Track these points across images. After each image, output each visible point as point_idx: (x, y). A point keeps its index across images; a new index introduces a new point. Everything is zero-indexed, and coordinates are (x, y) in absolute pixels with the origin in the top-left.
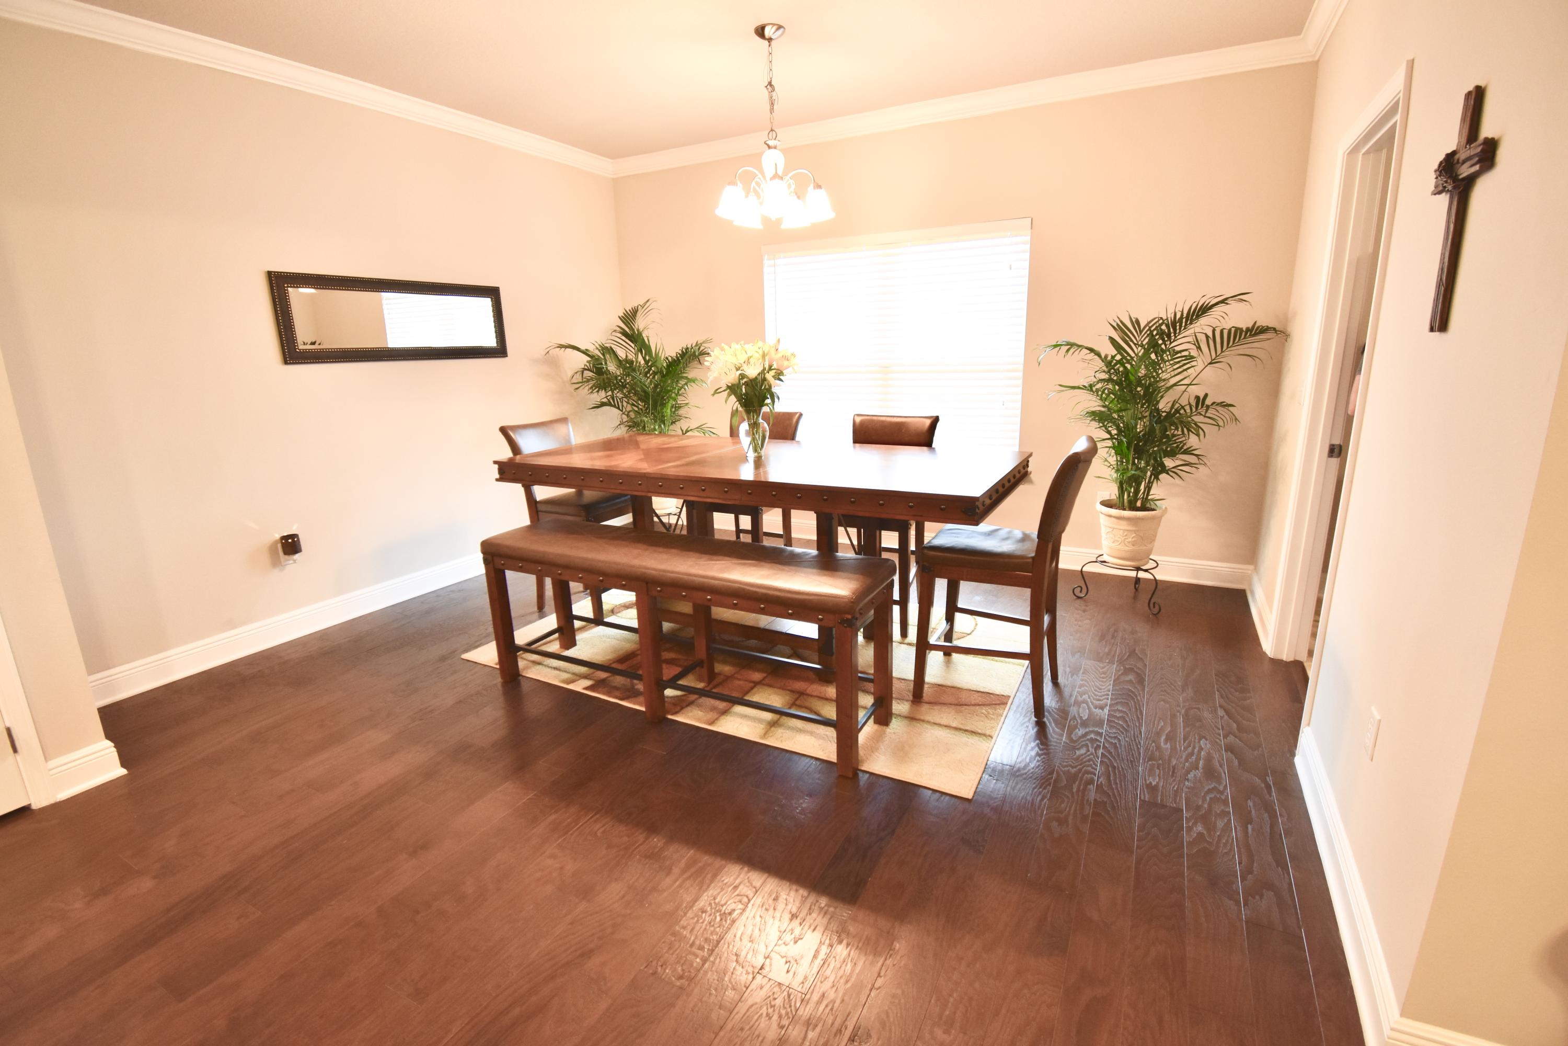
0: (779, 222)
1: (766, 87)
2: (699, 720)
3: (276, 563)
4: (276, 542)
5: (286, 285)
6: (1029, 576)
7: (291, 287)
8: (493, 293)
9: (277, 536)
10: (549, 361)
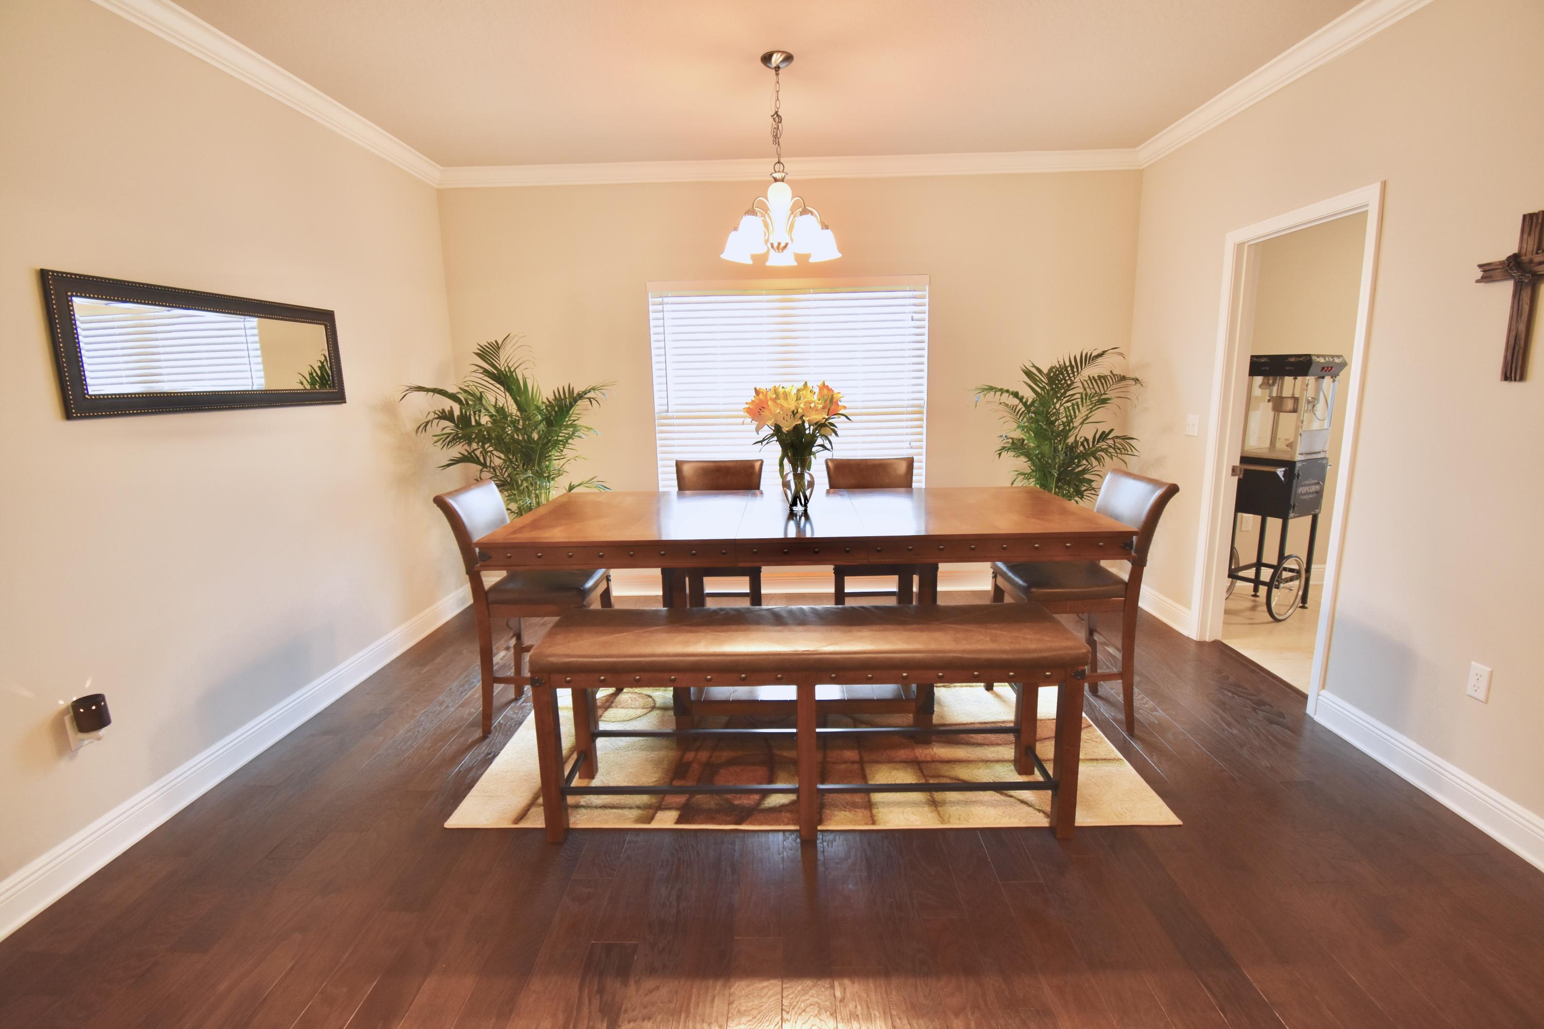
0: (808, 256)
1: (773, 116)
2: (852, 822)
3: (64, 748)
4: (64, 712)
5: (69, 294)
6: (1122, 600)
7: (77, 296)
8: (325, 318)
9: (64, 702)
10: (389, 409)
